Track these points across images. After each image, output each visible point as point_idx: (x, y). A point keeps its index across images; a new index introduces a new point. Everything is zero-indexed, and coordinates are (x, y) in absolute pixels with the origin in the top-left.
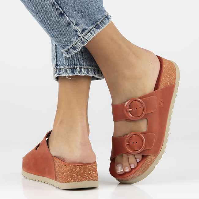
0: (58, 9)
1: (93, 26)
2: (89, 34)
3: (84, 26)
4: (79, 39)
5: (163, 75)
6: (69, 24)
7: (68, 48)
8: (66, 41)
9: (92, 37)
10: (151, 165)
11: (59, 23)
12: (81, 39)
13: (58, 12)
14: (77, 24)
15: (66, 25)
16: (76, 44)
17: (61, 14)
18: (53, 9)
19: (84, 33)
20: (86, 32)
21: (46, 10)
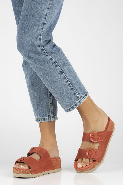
0: (71, 86)
1: (84, 95)
2: (83, 99)
3: (81, 95)
4: (79, 101)
5: (109, 125)
6: (75, 94)
7: (73, 105)
8: (72, 102)
9: (85, 100)
10: (96, 166)
11: (70, 93)
12: (80, 101)
13: (71, 88)
14: (79, 94)
15: (74, 94)
16: (77, 103)
17: (72, 89)
18: (68, 87)
19: (81, 99)
20: (82, 97)
21: (65, 87)
